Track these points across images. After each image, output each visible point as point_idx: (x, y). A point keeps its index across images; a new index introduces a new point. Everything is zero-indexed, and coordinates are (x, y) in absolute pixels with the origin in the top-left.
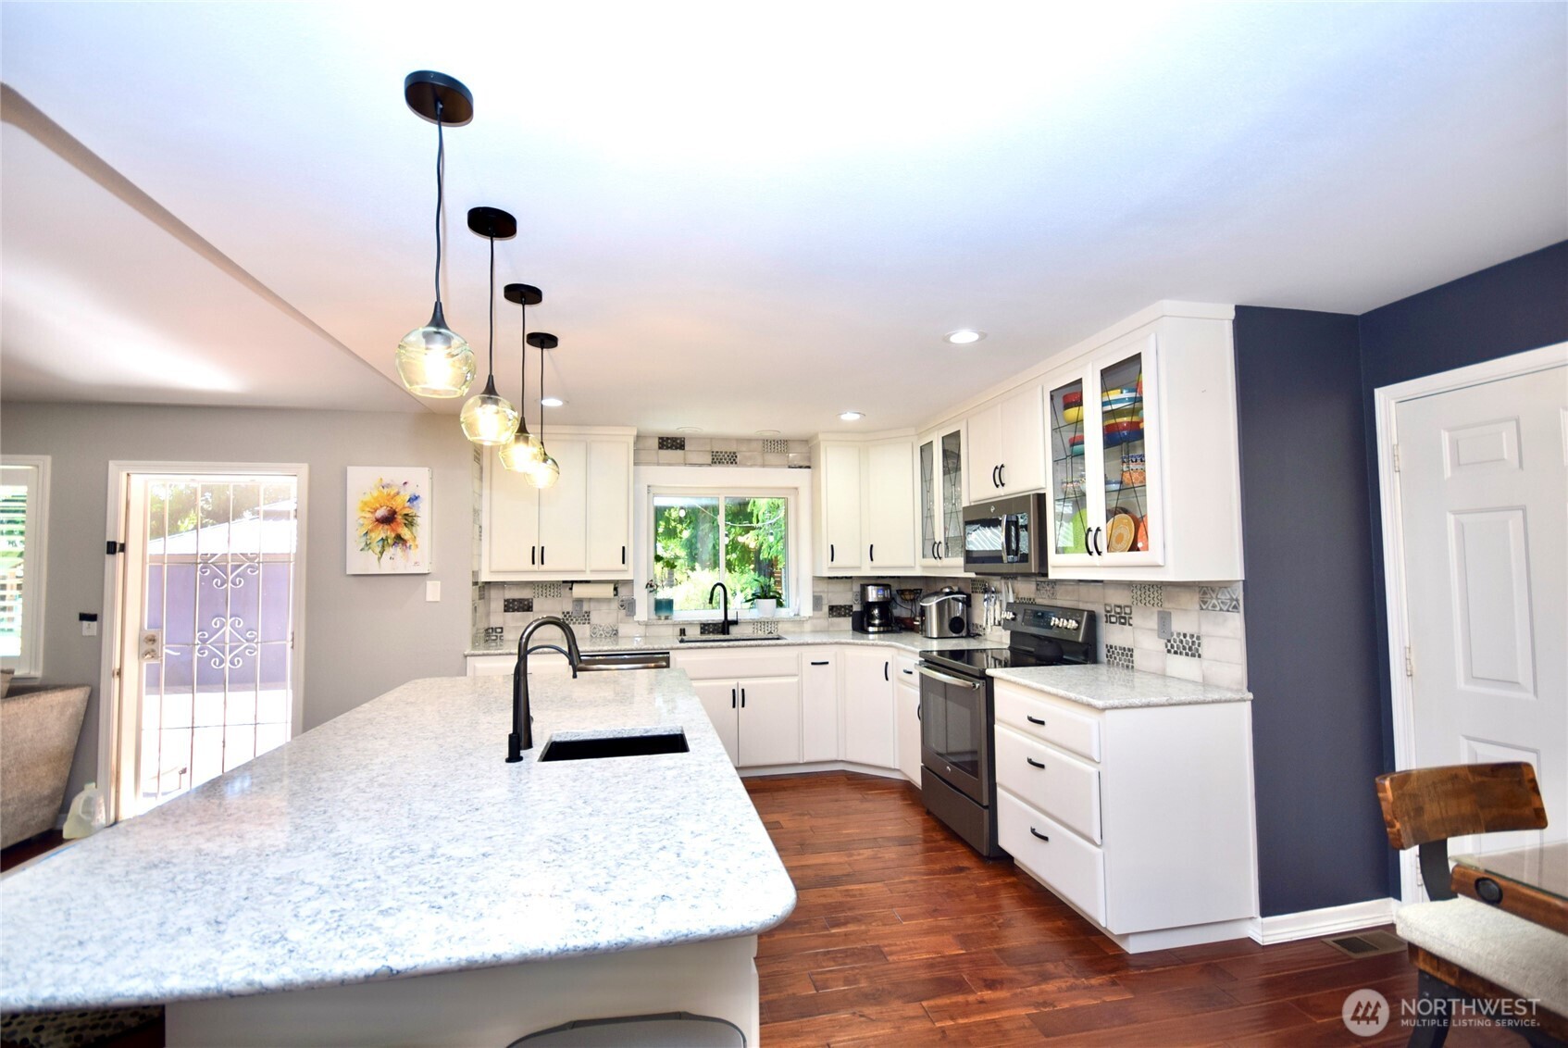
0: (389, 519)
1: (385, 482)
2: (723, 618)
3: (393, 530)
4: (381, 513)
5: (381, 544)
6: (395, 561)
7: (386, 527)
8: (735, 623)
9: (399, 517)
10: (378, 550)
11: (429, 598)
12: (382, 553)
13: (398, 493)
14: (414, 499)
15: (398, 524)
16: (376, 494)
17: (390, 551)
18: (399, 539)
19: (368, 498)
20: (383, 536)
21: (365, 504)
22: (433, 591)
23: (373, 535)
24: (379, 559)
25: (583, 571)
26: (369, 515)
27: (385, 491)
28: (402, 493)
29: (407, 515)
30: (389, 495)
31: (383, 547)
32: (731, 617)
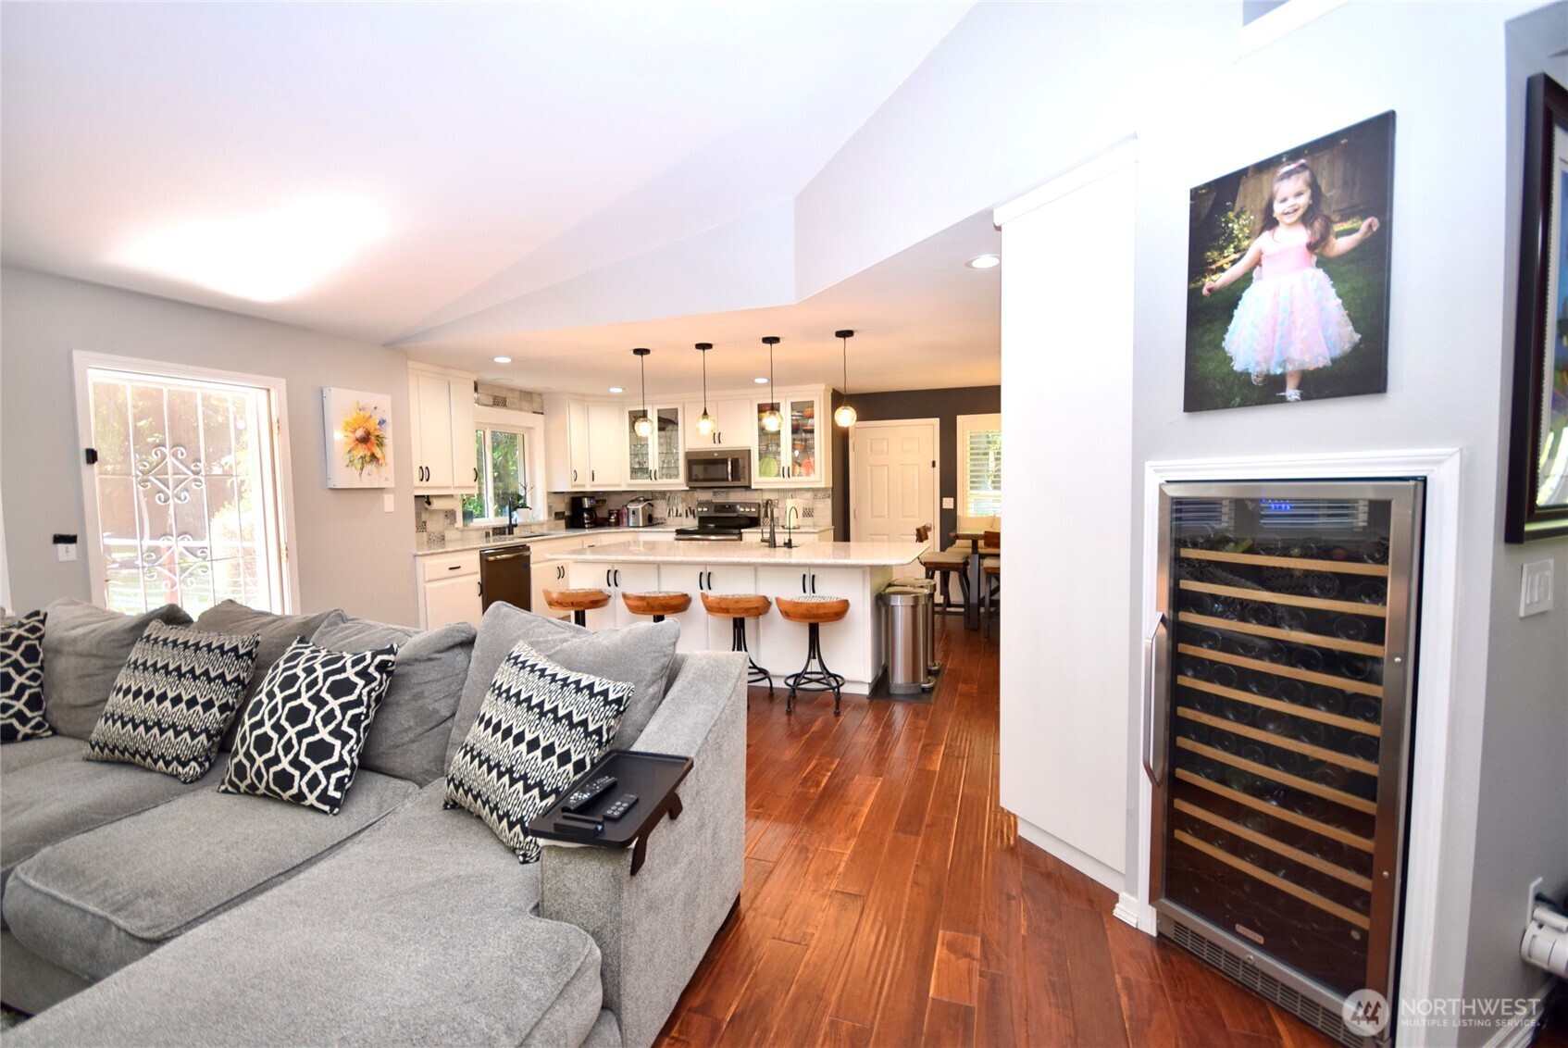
0: (365, 440)
1: (361, 405)
2: (508, 523)
3: (369, 449)
4: (360, 433)
5: (361, 461)
6: (371, 477)
7: (364, 446)
8: (516, 526)
9: (373, 438)
10: (359, 466)
11: (386, 510)
12: (362, 469)
13: (371, 416)
14: (382, 422)
15: (372, 444)
16: (355, 415)
17: (368, 468)
18: (374, 457)
19: (349, 419)
20: (362, 454)
21: (348, 424)
22: (389, 503)
23: (355, 452)
24: (360, 474)
25: (449, 488)
26: (351, 435)
27: (362, 413)
28: (374, 416)
29: (378, 436)
30: (364, 417)
31: (363, 464)
32: (513, 522)
